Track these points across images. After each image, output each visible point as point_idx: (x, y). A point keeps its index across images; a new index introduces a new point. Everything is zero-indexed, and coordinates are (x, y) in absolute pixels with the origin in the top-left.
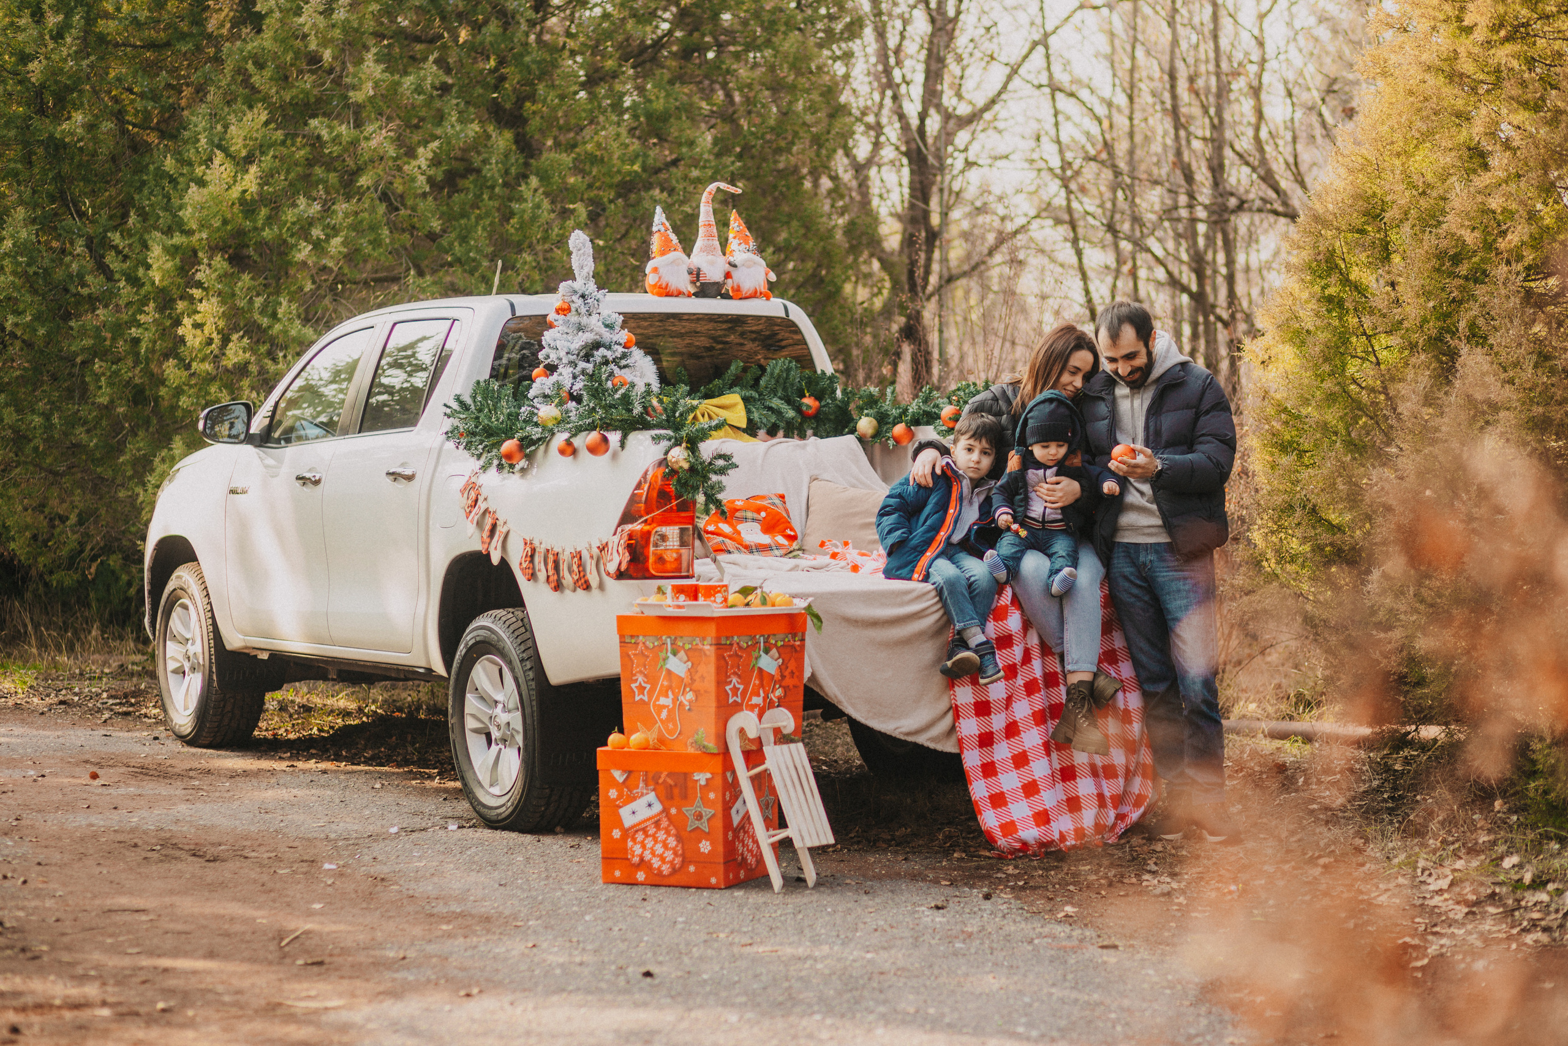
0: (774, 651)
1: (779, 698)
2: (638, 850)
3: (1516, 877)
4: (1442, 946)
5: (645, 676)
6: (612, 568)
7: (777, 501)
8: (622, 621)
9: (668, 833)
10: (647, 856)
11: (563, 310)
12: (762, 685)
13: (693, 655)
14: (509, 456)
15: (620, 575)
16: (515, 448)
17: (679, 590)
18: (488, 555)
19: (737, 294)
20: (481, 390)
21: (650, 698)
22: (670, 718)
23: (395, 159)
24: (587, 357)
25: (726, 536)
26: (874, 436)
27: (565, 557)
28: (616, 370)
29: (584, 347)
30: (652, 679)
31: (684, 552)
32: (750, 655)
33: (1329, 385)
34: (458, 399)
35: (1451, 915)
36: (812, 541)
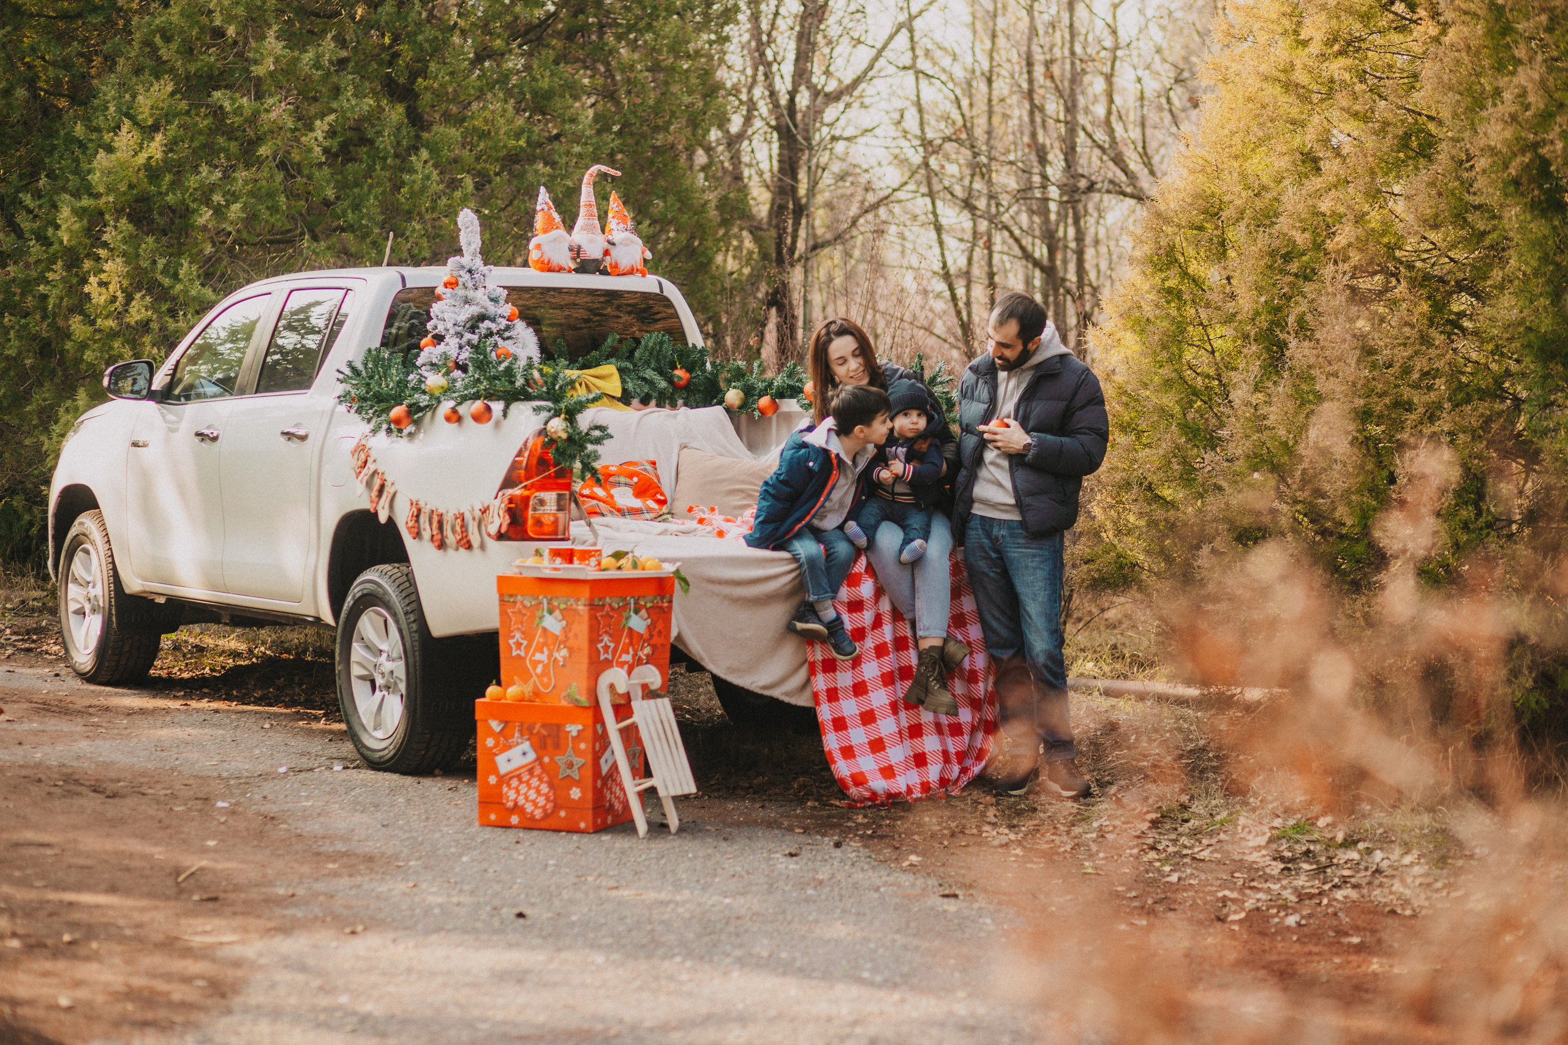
0: (643, 612)
1: (647, 655)
2: (512, 795)
3: (1329, 836)
4: (1258, 900)
5: (523, 633)
6: (493, 529)
7: (649, 468)
8: (502, 581)
9: (541, 780)
10: (521, 801)
11: (451, 284)
12: (631, 644)
13: (568, 614)
14: (397, 421)
15: (500, 537)
16: (403, 414)
17: (556, 553)
18: (376, 514)
19: (615, 271)
20: (372, 357)
21: (527, 653)
22: (545, 673)
23: (293, 131)
24: (473, 329)
25: (599, 500)
26: (741, 407)
27: (449, 518)
28: (500, 342)
29: (471, 318)
30: (529, 636)
31: (561, 515)
32: (621, 615)
33: (1166, 371)
34: (350, 365)
35: (1268, 870)
36: (681, 506)
